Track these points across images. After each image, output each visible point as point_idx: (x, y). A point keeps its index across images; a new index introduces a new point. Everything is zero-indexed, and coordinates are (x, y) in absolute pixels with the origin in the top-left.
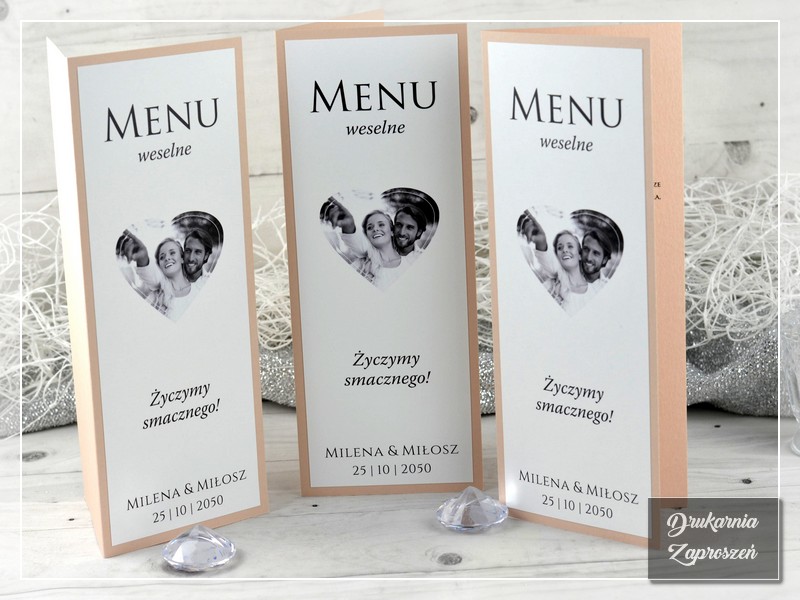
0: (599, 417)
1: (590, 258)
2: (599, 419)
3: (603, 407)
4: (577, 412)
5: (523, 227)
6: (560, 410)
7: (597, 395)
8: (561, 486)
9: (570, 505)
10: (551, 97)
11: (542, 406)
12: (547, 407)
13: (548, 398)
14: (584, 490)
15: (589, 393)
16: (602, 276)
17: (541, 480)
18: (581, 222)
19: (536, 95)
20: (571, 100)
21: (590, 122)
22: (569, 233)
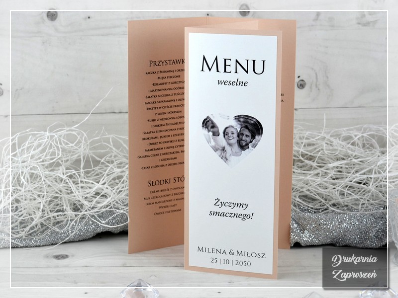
0: (244, 217)
1: (243, 139)
2: (245, 218)
3: (248, 212)
4: (233, 215)
5: (206, 125)
6: (223, 215)
7: (244, 206)
8: (222, 253)
9: (226, 262)
10: (225, 60)
11: (213, 213)
12: (216, 213)
13: (217, 209)
14: (235, 253)
15: (241, 205)
16: (250, 147)
17: (210, 250)
18: (240, 121)
19: (216, 59)
20: (237, 61)
21: (247, 72)
22: (232, 127)
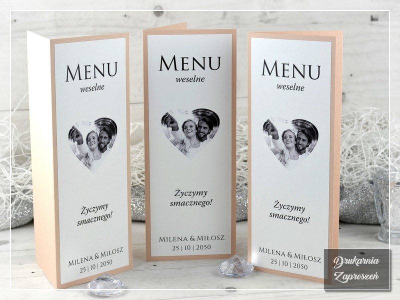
2: (302, 221)
4: (291, 218)
5: (266, 128)
6: (282, 217)
10: (284, 64)
11: (273, 215)
15: (297, 209)
16: (307, 151)
18: (297, 125)
19: (276, 63)
20: (294, 66)
21: (303, 77)
22: (290, 131)
